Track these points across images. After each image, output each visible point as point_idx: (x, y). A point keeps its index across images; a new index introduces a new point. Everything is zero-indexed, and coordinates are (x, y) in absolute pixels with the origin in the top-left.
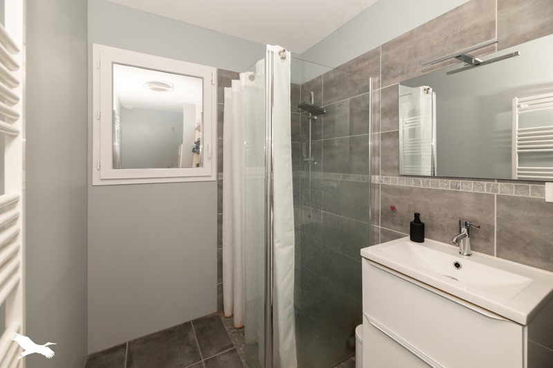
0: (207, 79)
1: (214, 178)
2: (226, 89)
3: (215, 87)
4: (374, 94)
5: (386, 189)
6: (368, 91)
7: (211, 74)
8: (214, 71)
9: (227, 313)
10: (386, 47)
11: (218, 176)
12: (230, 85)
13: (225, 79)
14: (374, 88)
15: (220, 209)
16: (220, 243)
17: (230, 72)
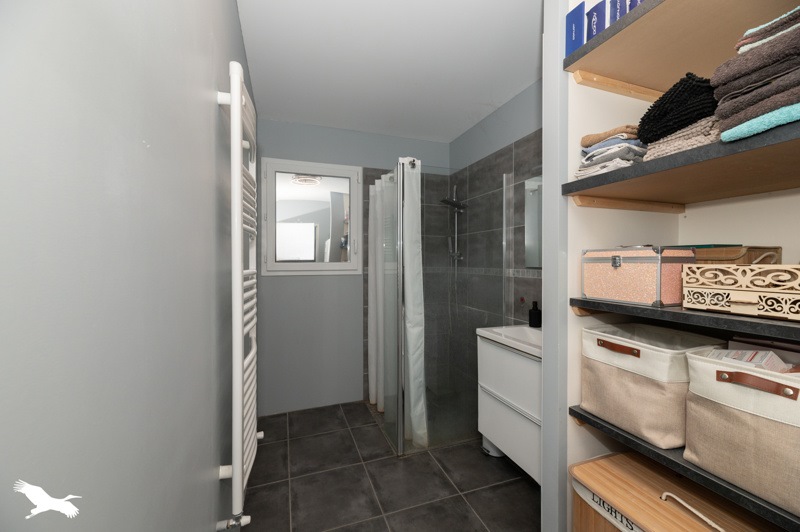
0: (354, 179)
1: (360, 272)
2: (371, 186)
3: (361, 186)
4: (508, 189)
5: (518, 281)
6: (502, 186)
7: (357, 172)
8: (360, 170)
9: (372, 401)
10: (518, 144)
11: (364, 270)
12: (374, 184)
13: (370, 177)
14: (508, 183)
15: (366, 302)
16: (366, 335)
17: (375, 169)
